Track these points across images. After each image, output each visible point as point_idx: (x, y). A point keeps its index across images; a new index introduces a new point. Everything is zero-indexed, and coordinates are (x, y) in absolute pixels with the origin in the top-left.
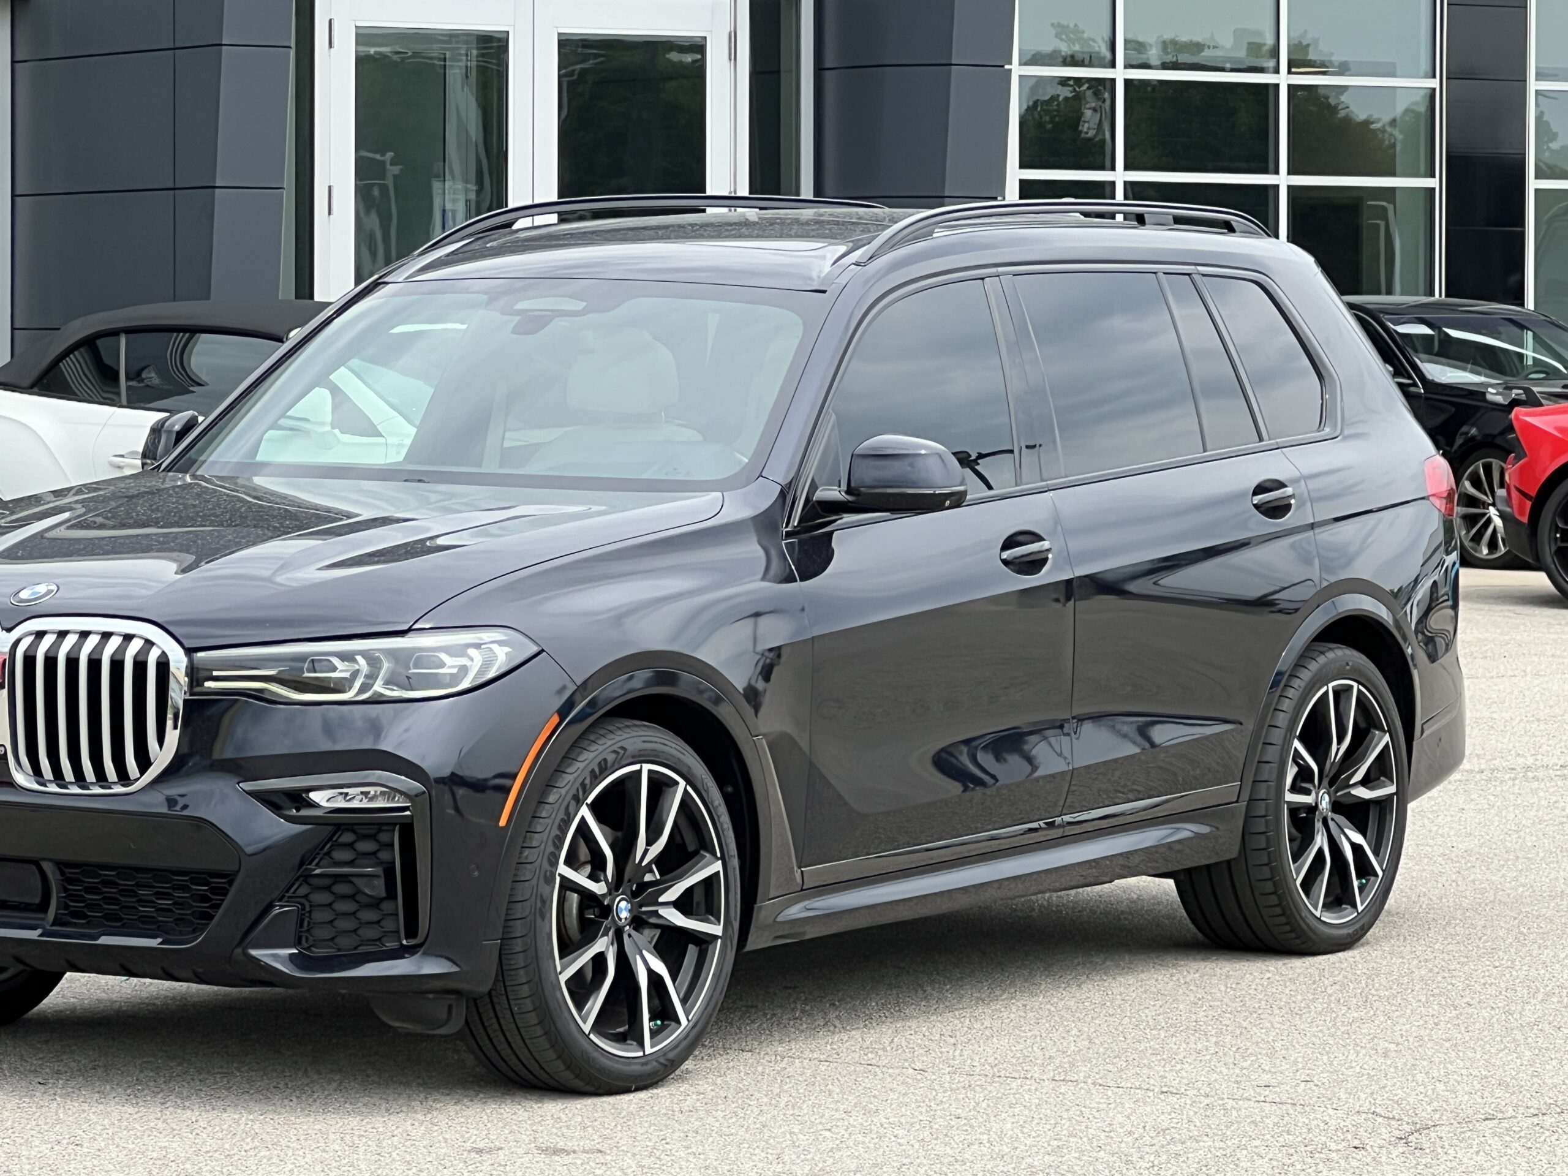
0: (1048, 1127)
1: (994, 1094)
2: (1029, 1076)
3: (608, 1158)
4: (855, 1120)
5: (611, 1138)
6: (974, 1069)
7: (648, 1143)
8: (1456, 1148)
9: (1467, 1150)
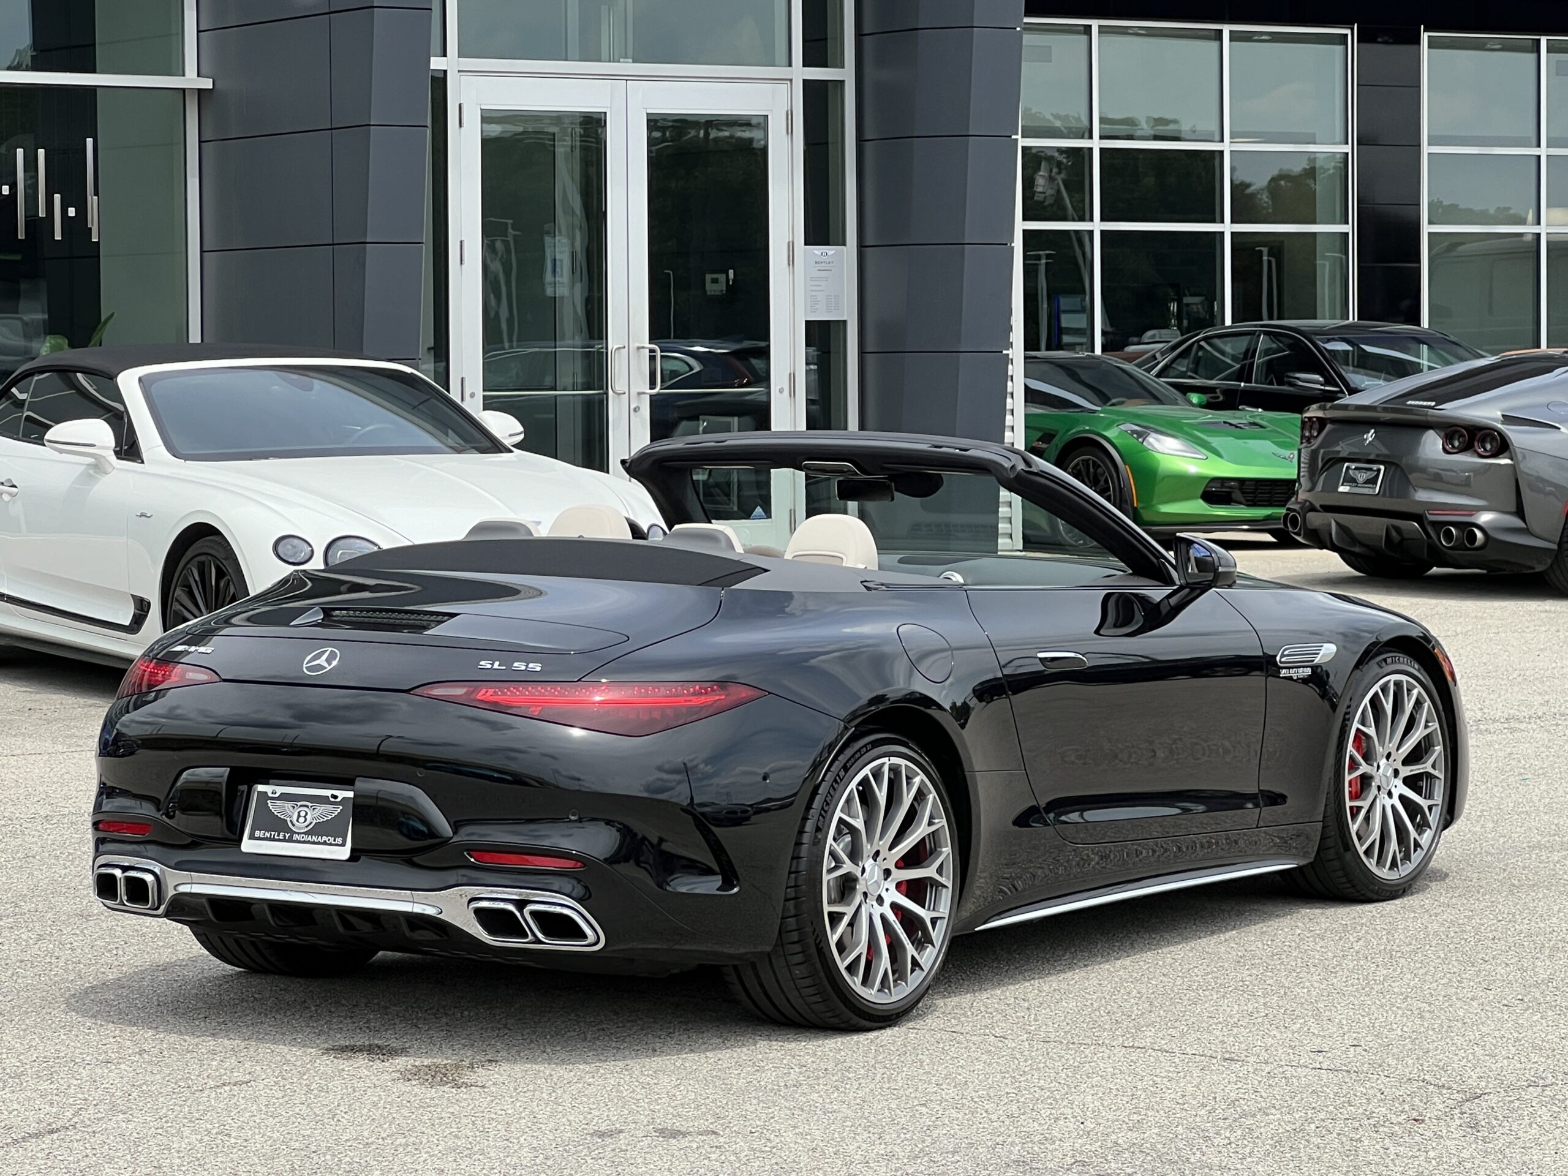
2: (1100, 1042)
8: (1510, 1120)
9: (1520, 1122)
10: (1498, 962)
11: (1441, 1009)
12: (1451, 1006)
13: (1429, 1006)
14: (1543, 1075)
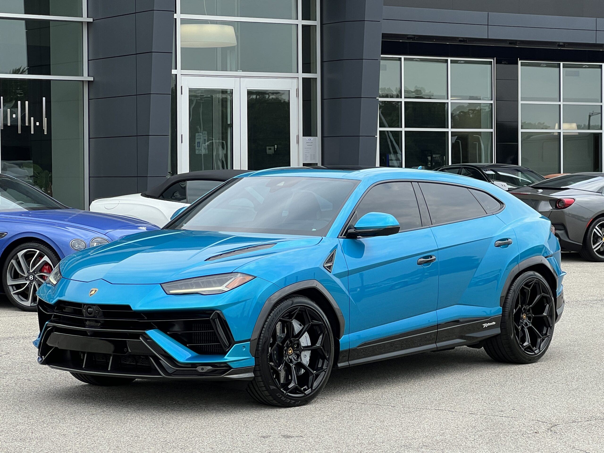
0: (438, 426)
1: (418, 414)
2: (427, 408)
3: (304, 439)
4: (378, 424)
5: (304, 432)
6: (410, 406)
7: (316, 433)
8: (567, 433)
9: (571, 433)
10: (559, 382)
11: (542, 398)
12: (545, 397)
13: (537, 397)
14: (578, 419)
